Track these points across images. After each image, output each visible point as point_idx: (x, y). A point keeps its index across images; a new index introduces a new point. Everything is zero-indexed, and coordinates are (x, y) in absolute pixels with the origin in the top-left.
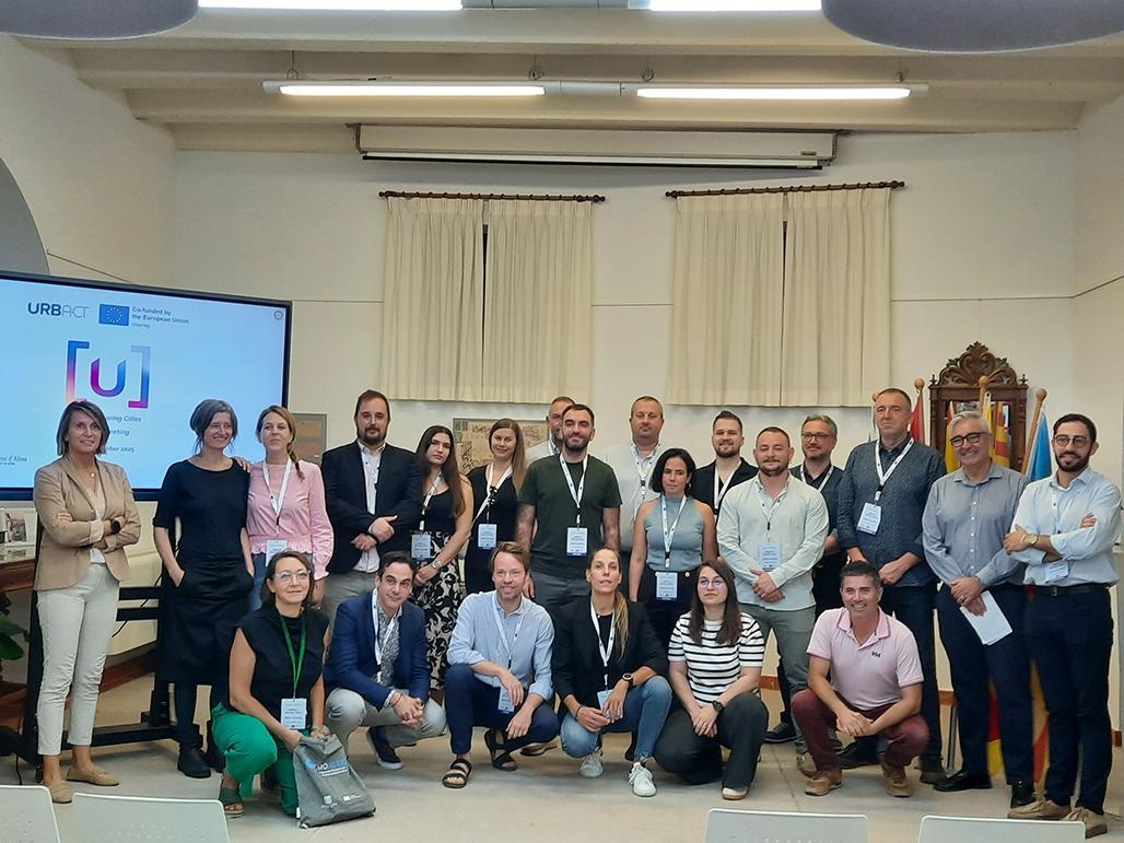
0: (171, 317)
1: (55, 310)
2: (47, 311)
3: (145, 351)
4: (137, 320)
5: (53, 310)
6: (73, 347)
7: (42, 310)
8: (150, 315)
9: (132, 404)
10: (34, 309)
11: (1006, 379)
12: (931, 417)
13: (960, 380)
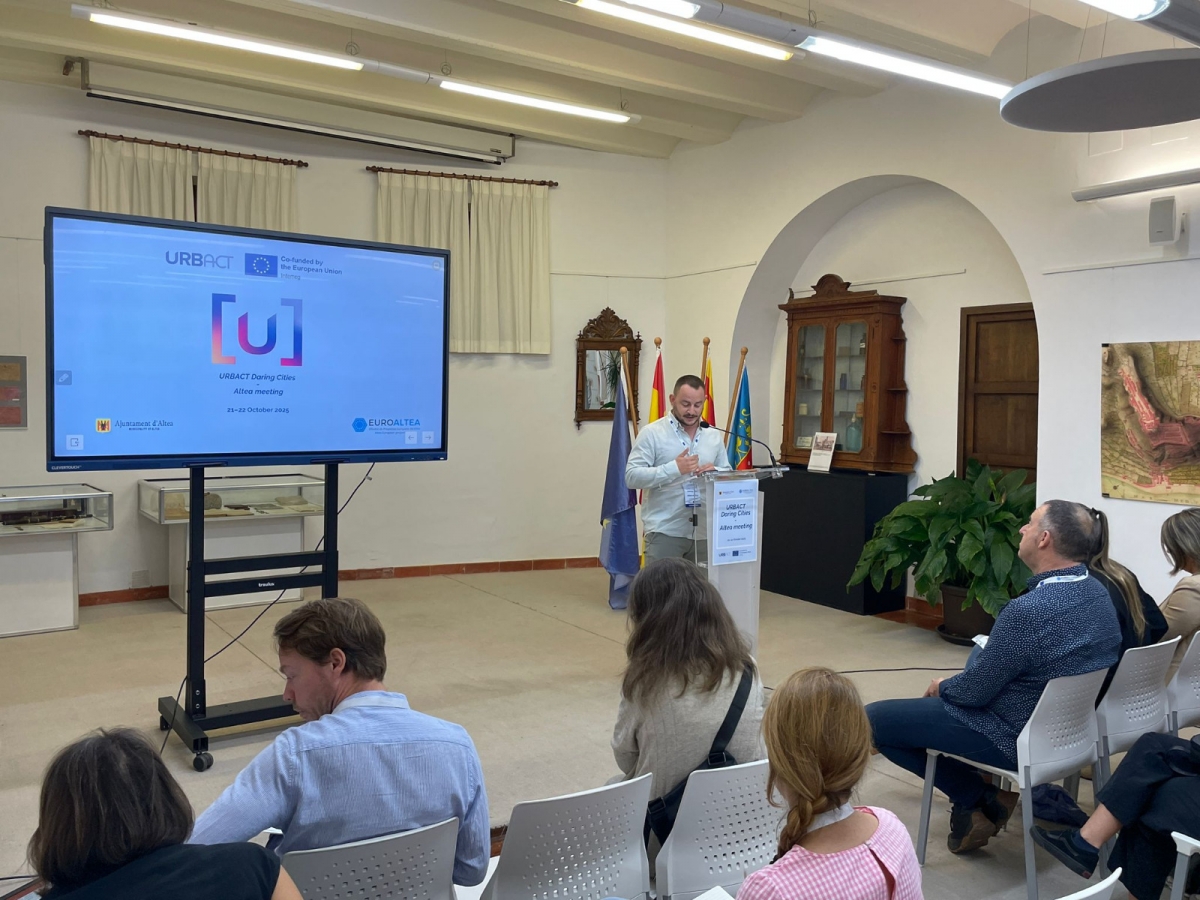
0: (322, 267)
1: (195, 260)
2: (187, 260)
3: (297, 305)
4: (285, 271)
5: (194, 260)
6: (218, 300)
7: (182, 259)
8: (299, 265)
9: (285, 362)
10: (172, 259)
11: (626, 335)
12: (578, 362)
13: (597, 335)
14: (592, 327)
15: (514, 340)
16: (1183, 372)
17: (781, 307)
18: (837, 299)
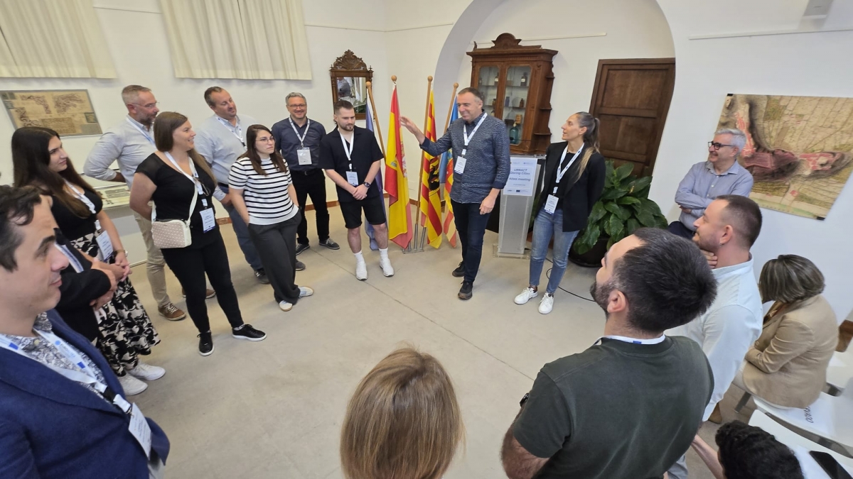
11: (362, 68)
12: (332, 84)
13: (343, 67)
14: (339, 63)
15: (285, 70)
16: (785, 119)
17: (468, 54)
18: (511, 50)
